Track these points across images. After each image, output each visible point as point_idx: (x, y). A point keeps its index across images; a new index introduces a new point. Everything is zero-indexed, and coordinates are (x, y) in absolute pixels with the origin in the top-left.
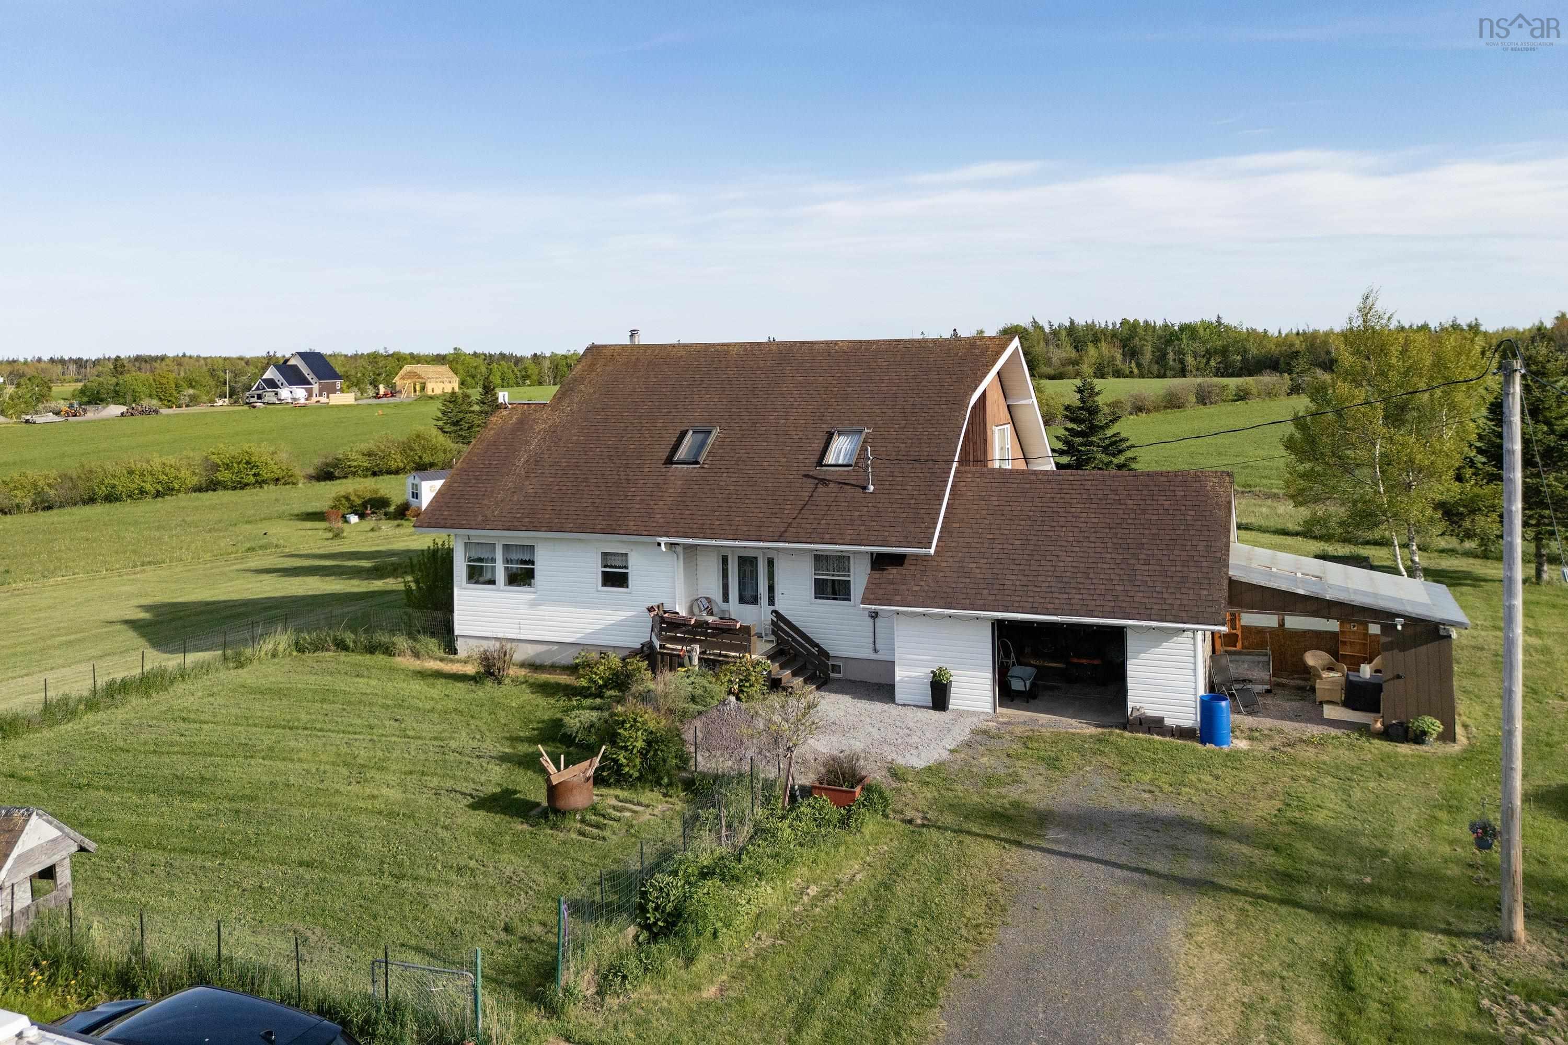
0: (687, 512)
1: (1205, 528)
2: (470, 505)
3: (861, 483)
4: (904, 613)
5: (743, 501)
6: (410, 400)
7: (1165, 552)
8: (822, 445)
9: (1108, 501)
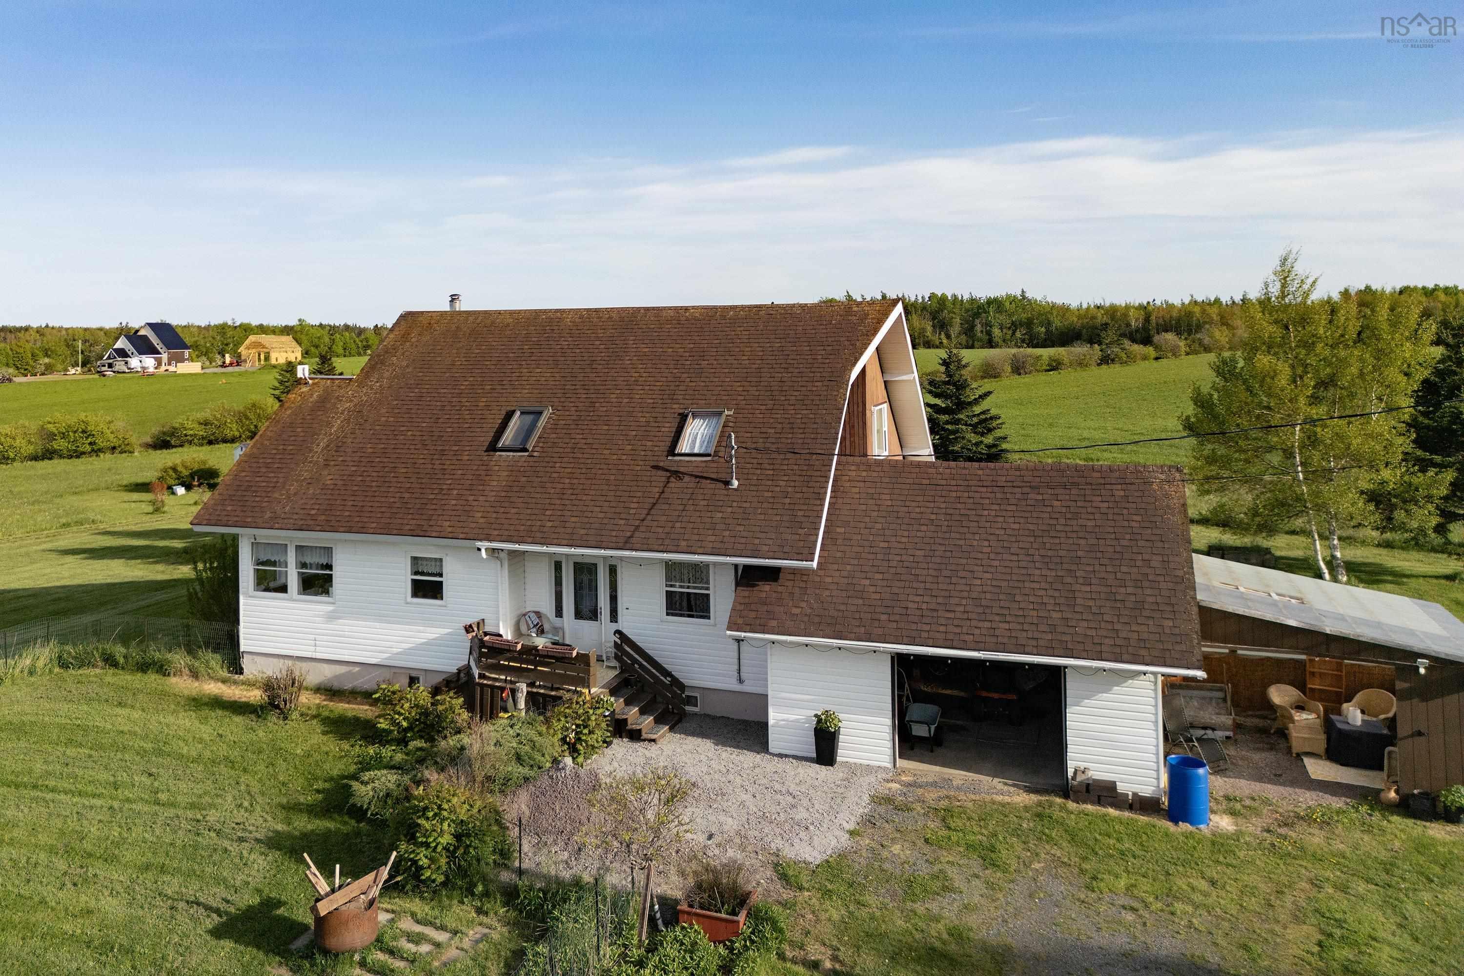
0: (513, 511)
1: (1158, 538)
2: (257, 499)
3: (723, 476)
4: (780, 642)
5: (579, 497)
6: (254, 369)
7: (1109, 569)
8: (674, 430)
9: (1029, 502)
